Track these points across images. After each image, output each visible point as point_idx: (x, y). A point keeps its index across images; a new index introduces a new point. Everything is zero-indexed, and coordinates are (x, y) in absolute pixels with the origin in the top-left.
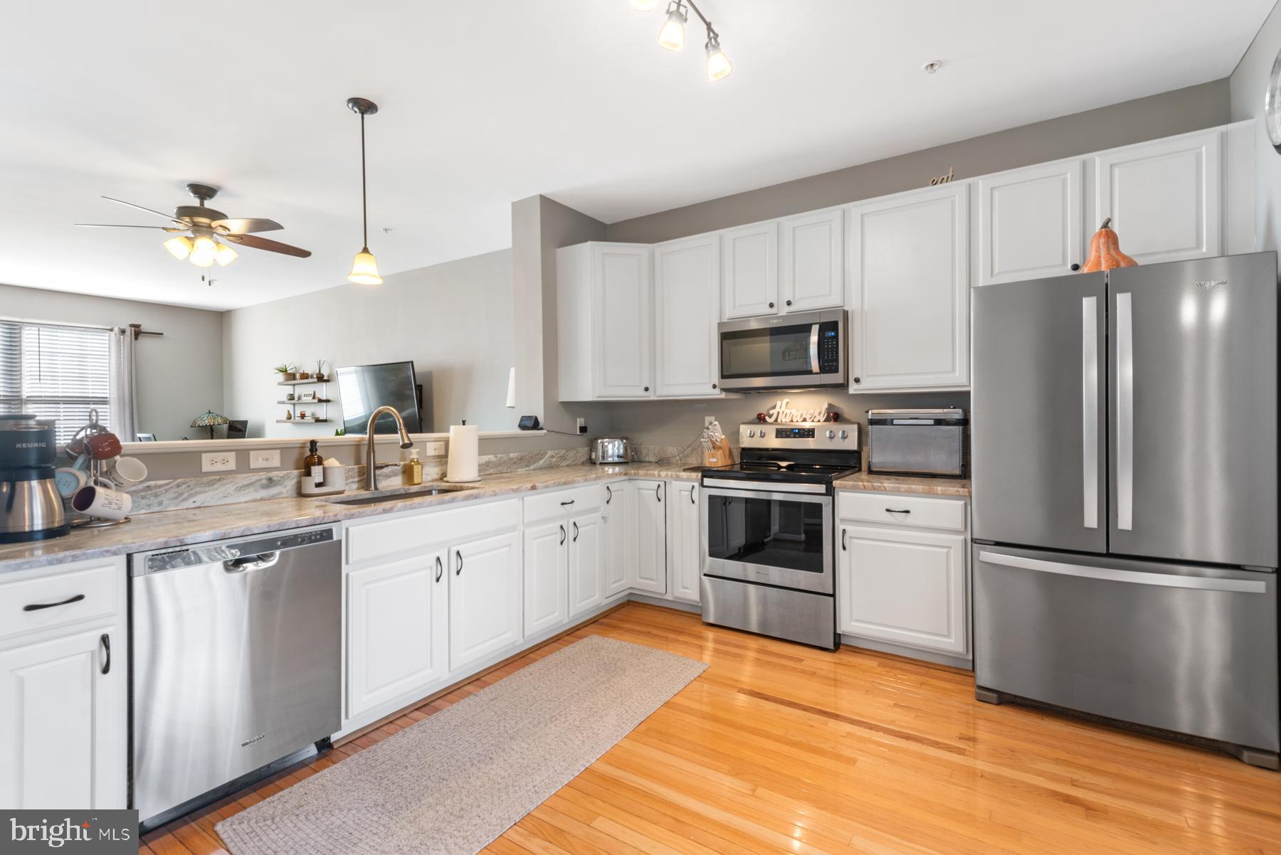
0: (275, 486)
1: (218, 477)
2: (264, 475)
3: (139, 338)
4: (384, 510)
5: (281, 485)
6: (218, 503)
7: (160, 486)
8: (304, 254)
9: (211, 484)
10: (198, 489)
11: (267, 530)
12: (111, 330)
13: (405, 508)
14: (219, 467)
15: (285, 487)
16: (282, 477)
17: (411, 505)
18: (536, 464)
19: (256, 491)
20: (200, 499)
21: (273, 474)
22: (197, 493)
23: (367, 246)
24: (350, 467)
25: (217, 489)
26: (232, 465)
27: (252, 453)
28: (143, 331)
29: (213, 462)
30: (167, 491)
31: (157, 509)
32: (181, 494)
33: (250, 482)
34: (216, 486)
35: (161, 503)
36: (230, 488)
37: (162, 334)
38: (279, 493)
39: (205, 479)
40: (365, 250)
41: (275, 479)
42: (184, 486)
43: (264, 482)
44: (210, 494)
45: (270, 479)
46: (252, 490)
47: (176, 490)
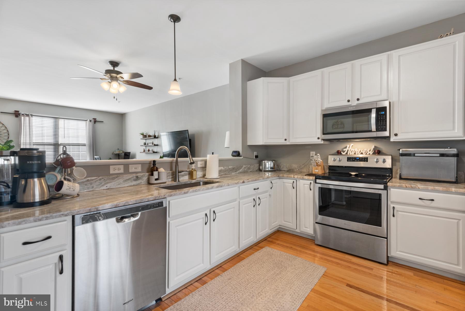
0: (139, 180)
1: (116, 176)
2: (134, 175)
3: (96, 123)
4: (184, 193)
5: (141, 179)
6: (116, 187)
7: (93, 180)
8: (150, 88)
9: (113, 179)
10: (108, 181)
11: (135, 203)
12: (87, 120)
13: (193, 192)
14: (117, 172)
15: (143, 180)
16: (142, 176)
17: (196, 190)
18: (239, 171)
19: (131, 182)
20: (109, 185)
21: (138, 175)
22: (108, 183)
24: (168, 172)
25: (116, 181)
26: (122, 171)
27: (130, 165)
28: (97, 121)
29: (115, 169)
30: (95, 182)
31: (91, 190)
32: (101, 183)
33: (129, 178)
34: (115, 180)
35: (93, 187)
36: (121, 181)
37: (103, 122)
38: (141, 183)
39: (111, 177)
40: (175, 80)
41: (139, 177)
42: (102, 180)
43: (135, 178)
44: (113, 183)
45: (137, 177)
46: (130, 181)
47: (99, 182)
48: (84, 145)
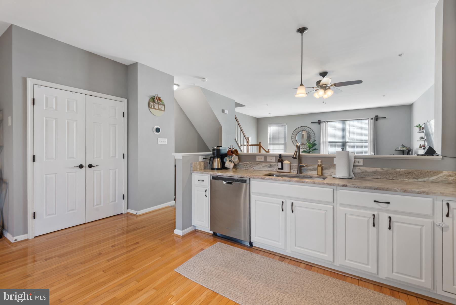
0: (272, 167)
1: (258, 163)
2: (269, 164)
3: (378, 120)
4: (261, 178)
5: (274, 167)
6: (258, 170)
7: (247, 163)
9: (257, 164)
10: (254, 165)
11: (231, 176)
12: (369, 119)
13: (269, 179)
14: (260, 160)
15: (275, 168)
16: (274, 165)
19: (267, 168)
20: (255, 168)
21: (271, 164)
22: (254, 166)
23: (302, 83)
24: (296, 164)
25: (258, 166)
26: (263, 160)
27: (268, 157)
28: (379, 117)
29: (259, 159)
30: (248, 165)
31: (246, 169)
32: (251, 166)
33: (265, 165)
34: (258, 165)
35: (247, 168)
36: (261, 166)
37: (386, 117)
38: (273, 170)
39: (256, 163)
40: (302, 85)
41: (272, 165)
42: (252, 164)
43: (269, 166)
44: (257, 167)
45: (271, 165)
46: (266, 167)
47: (250, 165)
48: (366, 142)
